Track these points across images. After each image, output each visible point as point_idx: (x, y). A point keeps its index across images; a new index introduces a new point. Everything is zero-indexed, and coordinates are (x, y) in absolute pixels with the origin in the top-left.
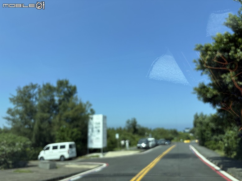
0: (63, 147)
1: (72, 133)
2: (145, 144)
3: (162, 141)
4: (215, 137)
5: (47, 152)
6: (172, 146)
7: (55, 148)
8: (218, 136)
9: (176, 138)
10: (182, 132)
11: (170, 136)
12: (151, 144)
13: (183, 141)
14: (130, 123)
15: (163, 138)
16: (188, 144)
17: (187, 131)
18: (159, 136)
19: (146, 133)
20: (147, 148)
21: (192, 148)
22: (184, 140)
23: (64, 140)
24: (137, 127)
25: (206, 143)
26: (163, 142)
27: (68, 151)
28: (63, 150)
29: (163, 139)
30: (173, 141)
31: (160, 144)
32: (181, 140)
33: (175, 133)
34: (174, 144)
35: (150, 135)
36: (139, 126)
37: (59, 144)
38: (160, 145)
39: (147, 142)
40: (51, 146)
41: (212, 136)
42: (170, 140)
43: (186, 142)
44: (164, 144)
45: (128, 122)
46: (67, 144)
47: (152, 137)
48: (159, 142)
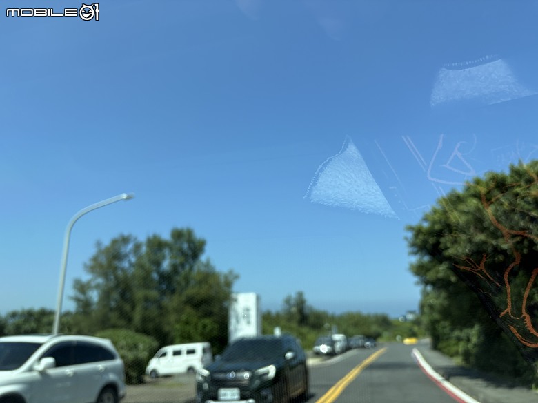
0: (191, 352)
1: (204, 326)
2: (328, 345)
3: (358, 340)
4: (457, 333)
5: (163, 359)
6: (377, 350)
7: (177, 353)
8: (461, 330)
9: (386, 334)
10: (400, 319)
11: (374, 329)
12: (338, 346)
13: (402, 340)
14: (293, 302)
15: (361, 334)
16: (411, 346)
17: (410, 317)
18: (351, 330)
19: (327, 325)
20: (331, 354)
21: (417, 355)
22: (403, 338)
23: (189, 339)
24: (306, 311)
25: (440, 345)
26: (360, 342)
27: (202, 359)
28: (191, 356)
29: (360, 336)
30: (380, 341)
31: (354, 346)
32: (398, 338)
33: (385, 322)
34: (382, 346)
35: (334, 328)
36: (311, 308)
37: (184, 347)
38: (356, 348)
39: (332, 343)
40: (170, 349)
41: (452, 330)
42: (373, 337)
43: (408, 341)
44: (363, 347)
45: (288, 301)
46: (199, 347)
47: (339, 333)
48: (352, 343)
